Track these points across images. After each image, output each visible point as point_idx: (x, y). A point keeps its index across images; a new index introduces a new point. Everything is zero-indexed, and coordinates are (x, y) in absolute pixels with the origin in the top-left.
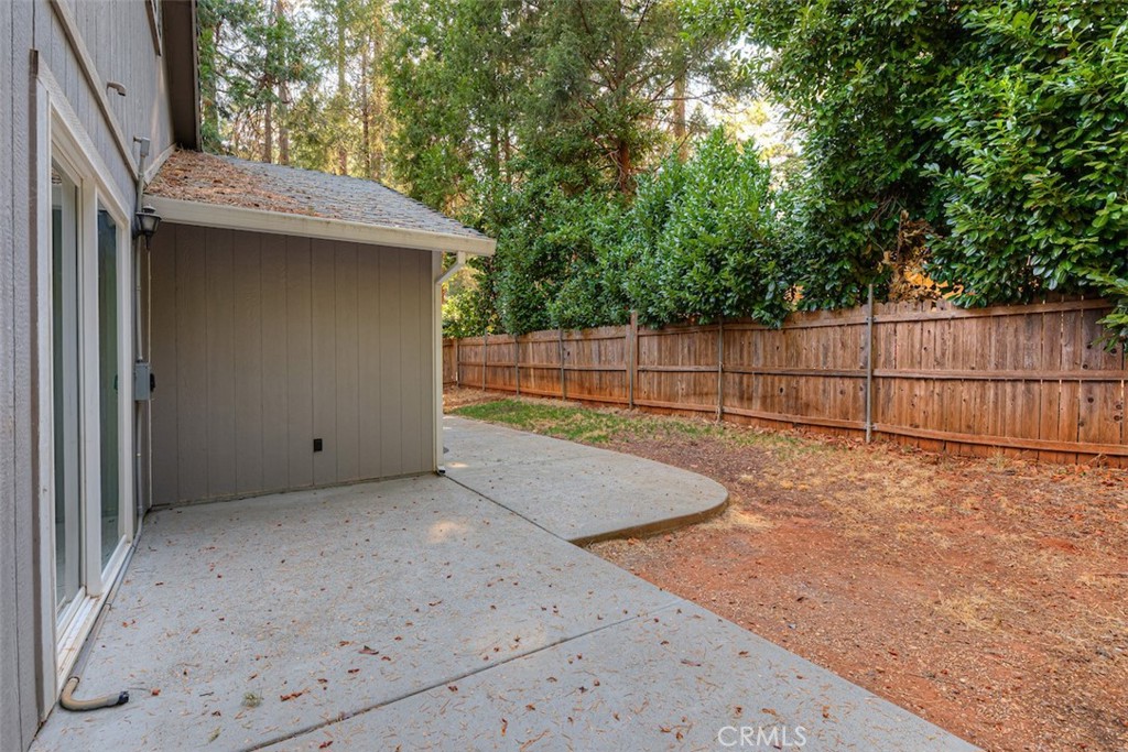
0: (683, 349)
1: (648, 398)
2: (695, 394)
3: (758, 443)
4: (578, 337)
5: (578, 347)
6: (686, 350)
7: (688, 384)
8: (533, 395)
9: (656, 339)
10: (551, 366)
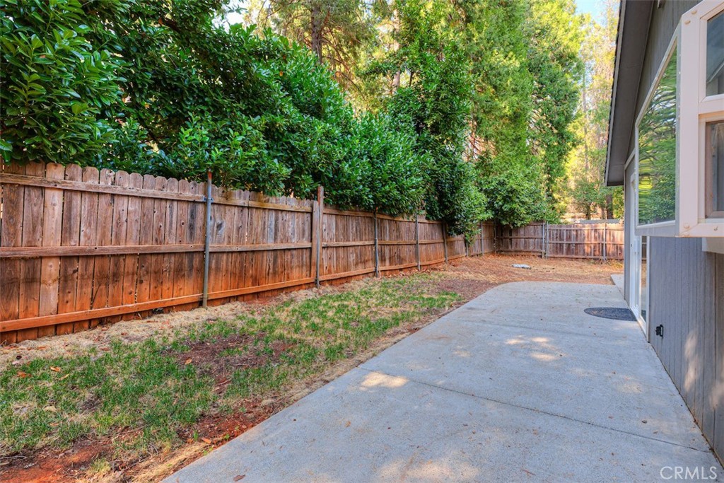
0: (352, 229)
1: (330, 272)
2: (361, 262)
3: (389, 280)
4: (241, 202)
5: (241, 219)
6: (354, 229)
7: (357, 256)
8: (57, 329)
9: (334, 218)
10: (163, 248)
